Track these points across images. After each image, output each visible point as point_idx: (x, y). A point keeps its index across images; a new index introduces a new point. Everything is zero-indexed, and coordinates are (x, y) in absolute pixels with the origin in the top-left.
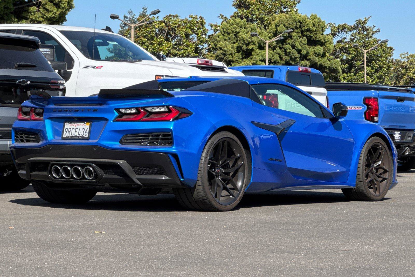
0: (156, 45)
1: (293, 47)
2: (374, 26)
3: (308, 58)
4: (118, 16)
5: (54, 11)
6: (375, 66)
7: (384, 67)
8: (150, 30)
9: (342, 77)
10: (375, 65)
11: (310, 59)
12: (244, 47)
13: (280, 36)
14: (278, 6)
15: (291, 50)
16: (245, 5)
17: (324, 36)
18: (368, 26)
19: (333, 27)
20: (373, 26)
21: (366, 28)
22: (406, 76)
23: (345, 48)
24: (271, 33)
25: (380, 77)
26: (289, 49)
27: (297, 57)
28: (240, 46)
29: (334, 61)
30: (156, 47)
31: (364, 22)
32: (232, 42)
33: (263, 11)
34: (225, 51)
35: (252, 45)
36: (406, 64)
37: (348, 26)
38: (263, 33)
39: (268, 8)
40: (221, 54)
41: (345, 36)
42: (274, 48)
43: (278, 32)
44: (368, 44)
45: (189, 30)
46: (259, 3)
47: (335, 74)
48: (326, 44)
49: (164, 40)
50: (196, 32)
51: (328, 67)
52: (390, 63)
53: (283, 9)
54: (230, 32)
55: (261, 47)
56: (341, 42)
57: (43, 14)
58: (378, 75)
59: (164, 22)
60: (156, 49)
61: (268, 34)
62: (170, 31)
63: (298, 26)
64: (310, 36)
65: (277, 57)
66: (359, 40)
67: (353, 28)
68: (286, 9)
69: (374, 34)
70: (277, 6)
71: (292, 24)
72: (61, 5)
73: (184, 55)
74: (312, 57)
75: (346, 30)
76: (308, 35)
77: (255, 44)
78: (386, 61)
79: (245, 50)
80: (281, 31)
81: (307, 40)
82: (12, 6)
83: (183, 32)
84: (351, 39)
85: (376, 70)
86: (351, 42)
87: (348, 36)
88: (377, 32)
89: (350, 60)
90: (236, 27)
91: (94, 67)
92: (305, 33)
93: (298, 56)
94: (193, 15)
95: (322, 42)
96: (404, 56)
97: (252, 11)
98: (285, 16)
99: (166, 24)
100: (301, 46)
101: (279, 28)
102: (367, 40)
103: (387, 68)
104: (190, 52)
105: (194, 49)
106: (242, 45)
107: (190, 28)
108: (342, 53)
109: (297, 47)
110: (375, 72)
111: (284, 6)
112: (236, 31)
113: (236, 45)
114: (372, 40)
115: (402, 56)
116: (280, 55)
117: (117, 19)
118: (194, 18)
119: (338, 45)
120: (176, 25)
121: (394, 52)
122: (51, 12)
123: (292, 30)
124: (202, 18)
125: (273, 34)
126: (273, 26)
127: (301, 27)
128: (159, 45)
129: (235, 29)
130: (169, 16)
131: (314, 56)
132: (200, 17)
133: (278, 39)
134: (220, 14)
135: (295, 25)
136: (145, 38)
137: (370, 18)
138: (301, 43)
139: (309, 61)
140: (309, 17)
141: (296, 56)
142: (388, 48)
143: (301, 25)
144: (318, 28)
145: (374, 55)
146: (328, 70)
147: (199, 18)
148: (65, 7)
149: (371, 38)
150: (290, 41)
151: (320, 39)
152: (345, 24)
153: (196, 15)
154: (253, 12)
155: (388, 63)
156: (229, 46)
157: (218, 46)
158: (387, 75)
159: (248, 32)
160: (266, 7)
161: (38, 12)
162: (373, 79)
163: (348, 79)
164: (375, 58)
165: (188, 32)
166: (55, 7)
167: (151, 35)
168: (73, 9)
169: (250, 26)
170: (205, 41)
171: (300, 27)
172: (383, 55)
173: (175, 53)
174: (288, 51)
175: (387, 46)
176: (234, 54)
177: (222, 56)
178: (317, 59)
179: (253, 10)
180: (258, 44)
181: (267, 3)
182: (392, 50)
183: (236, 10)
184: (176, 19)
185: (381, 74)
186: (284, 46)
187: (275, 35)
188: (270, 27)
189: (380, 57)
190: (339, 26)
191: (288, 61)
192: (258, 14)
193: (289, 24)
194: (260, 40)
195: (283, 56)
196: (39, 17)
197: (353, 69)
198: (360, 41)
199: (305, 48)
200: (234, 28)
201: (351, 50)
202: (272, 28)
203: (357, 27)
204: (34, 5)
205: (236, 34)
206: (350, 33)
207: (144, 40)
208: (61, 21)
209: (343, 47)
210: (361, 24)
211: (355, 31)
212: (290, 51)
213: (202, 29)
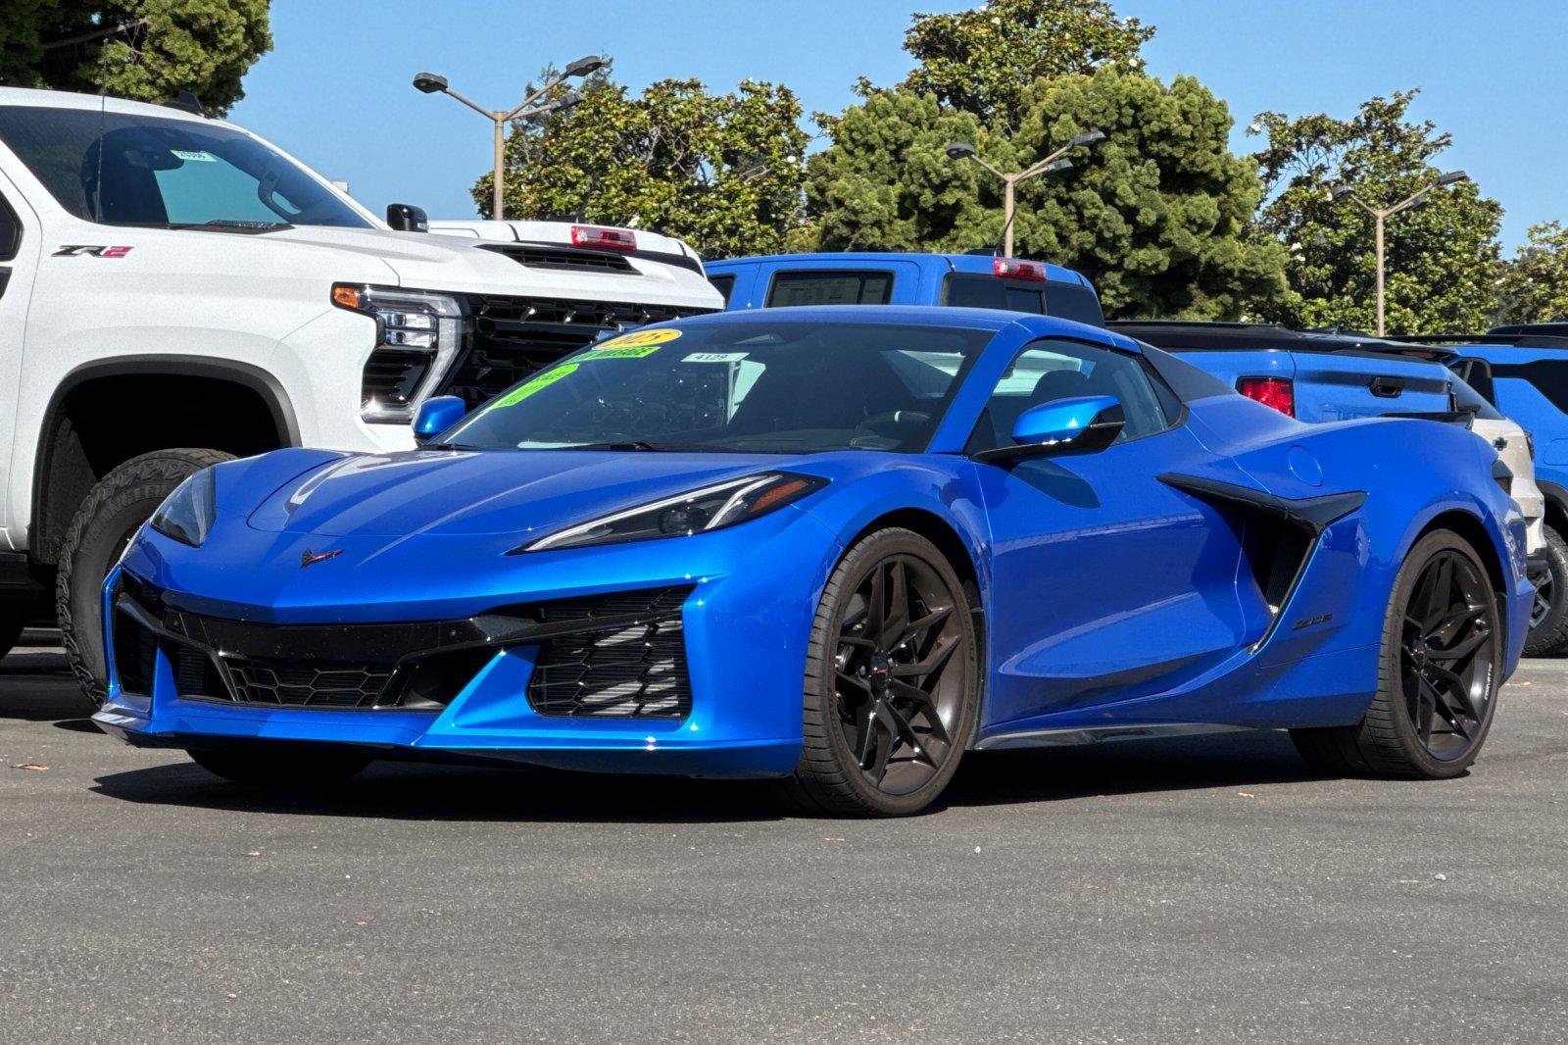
0: (613, 190)
1: (1109, 196)
2: (1430, 126)
3: (1163, 237)
4: (445, 80)
5: (194, 62)
6: (1431, 272)
7: (1465, 277)
8: (596, 137)
9: (1311, 312)
10: (1434, 268)
11: (1169, 243)
12: (928, 198)
13: (1061, 158)
14: (1071, 51)
15: (1098, 208)
16: (951, 44)
17: (1223, 159)
18: (1407, 125)
19: (1278, 128)
20: (1427, 123)
21: (1398, 131)
22: (1552, 308)
23: (1321, 205)
24: (1029, 147)
25: (1450, 313)
26: (1093, 204)
27: (1123, 235)
28: (910, 193)
29: (1260, 250)
30: (616, 201)
31: (1394, 111)
32: (883, 179)
33: (1016, 68)
34: (855, 212)
35: (956, 192)
36: (1552, 263)
37: (1335, 122)
38: (996, 144)
39: (1034, 55)
40: (842, 221)
41: (1323, 161)
42: (1038, 203)
43: (1054, 143)
44: (1404, 189)
45: (738, 135)
46: (1001, 38)
47: (1264, 299)
48: (1229, 187)
49: (644, 173)
50: (763, 145)
51: (1236, 274)
52: (1487, 261)
53: (1090, 60)
54: (873, 142)
55: (991, 199)
56: (1308, 182)
57: (152, 72)
58: (1443, 303)
59: (647, 106)
60: (616, 205)
61: (1018, 151)
62: (667, 138)
63: (1128, 121)
64: (1171, 156)
65: (1048, 236)
66: (1375, 174)
67: (1353, 132)
68: (1103, 60)
69: (1427, 153)
70: (1066, 51)
71: (1105, 111)
72: (221, 37)
73: (720, 228)
74: (1177, 236)
75: (1327, 138)
76: (1165, 154)
77: (965, 188)
78: (1472, 253)
79: (931, 210)
80: (1063, 138)
81: (1158, 171)
82: (34, 41)
83: (717, 142)
84: (1343, 170)
85: (1434, 284)
86: (1345, 180)
87: (1333, 161)
88: (1439, 145)
89: (1340, 249)
90: (900, 122)
91: (96, 252)
92: (1154, 148)
93: (1125, 231)
94: (755, 81)
95: (1216, 181)
96: (1543, 236)
97: (975, 66)
98: (1080, 82)
99: (654, 116)
100: (1137, 194)
101: (1055, 128)
102: (1403, 174)
103: (1477, 277)
104: (740, 216)
105: (756, 206)
106: (918, 190)
107: (741, 130)
108: (1310, 223)
109: (1122, 199)
110: (1431, 295)
111: (1093, 48)
112: (897, 139)
113: (895, 191)
114: (1422, 177)
115: (1537, 236)
116: (1061, 228)
117: (439, 93)
118: (759, 92)
119: (1297, 192)
120: (690, 119)
121: (1502, 220)
122: (183, 63)
123: (1101, 135)
124: (786, 94)
125: (1036, 148)
126: (1036, 120)
127: (1138, 122)
128: (628, 190)
129: (895, 132)
130: (663, 85)
131: (1184, 230)
132: (781, 88)
133: (1051, 167)
134: (861, 78)
135: (1116, 116)
136: (576, 165)
137: (1416, 94)
138: (1138, 182)
139: (1167, 250)
140: (1169, 88)
141: (1118, 232)
142: (1481, 204)
143: (1139, 115)
144: (1200, 127)
145: (1427, 230)
146: (1237, 283)
147: (775, 93)
148: (235, 44)
149: (1419, 168)
150: (1096, 176)
151: (1206, 169)
152: (1322, 118)
153: (765, 82)
154: (981, 73)
155: (1482, 261)
156: (870, 194)
157: (829, 194)
158: (1478, 306)
159: (943, 140)
160: (1029, 53)
161: (135, 64)
162: (1423, 316)
163: (1333, 318)
164: (1432, 241)
165: (735, 143)
166: (198, 43)
167: (598, 154)
168: (268, 52)
169: (952, 119)
170: (796, 177)
171: (1135, 124)
172: (1462, 230)
173: (685, 222)
174: (1087, 213)
175: (1478, 198)
176: (890, 222)
177: (844, 231)
178: (1194, 243)
179: (980, 63)
180: (979, 186)
181: (1033, 38)
182: (1494, 211)
183: (918, 64)
184: (691, 95)
185: (1454, 299)
186: (1073, 195)
187: (1043, 150)
188: (1023, 125)
189: (1448, 238)
190: (1299, 123)
191: (1088, 251)
192: (998, 79)
193: (1094, 112)
194: (984, 173)
195: (1073, 231)
196: (140, 82)
197: (1350, 283)
198: (1377, 178)
199: (1152, 202)
200: (890, 128)
201: (1343, 211)
202: (1031, 128)
203: (1368, 127)
204: (121, 37)
205: (898, 150)
206: (1341, 150)
207: (573, 172)
208: (224, 97)
209: (1313, 201)
210: (1380, 116)
211: (1359, 143)
212: (1097, 212)
213: (787, 132)
